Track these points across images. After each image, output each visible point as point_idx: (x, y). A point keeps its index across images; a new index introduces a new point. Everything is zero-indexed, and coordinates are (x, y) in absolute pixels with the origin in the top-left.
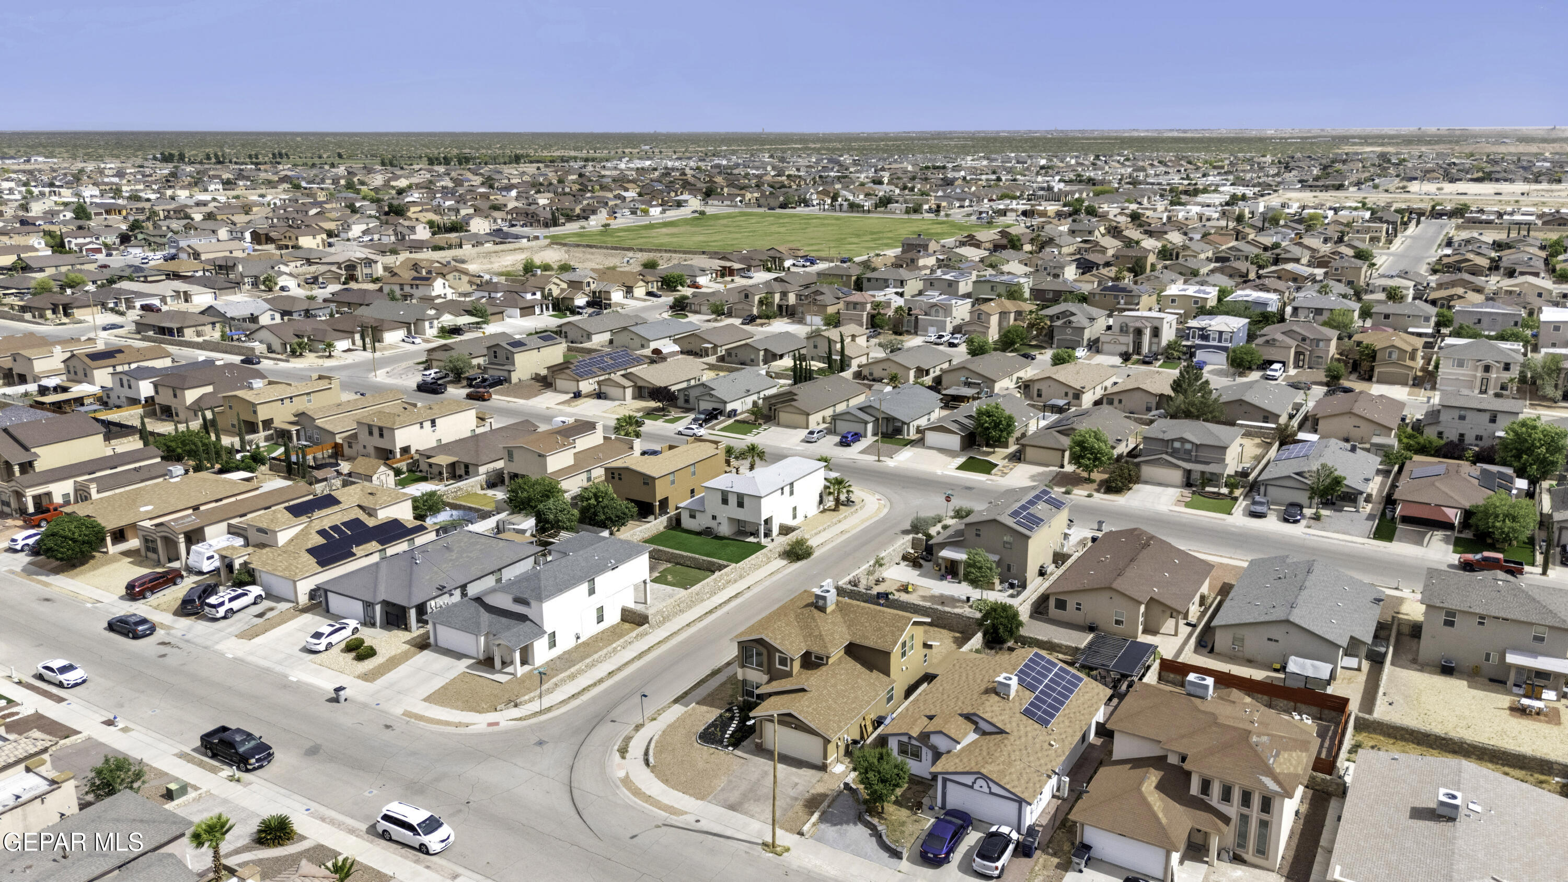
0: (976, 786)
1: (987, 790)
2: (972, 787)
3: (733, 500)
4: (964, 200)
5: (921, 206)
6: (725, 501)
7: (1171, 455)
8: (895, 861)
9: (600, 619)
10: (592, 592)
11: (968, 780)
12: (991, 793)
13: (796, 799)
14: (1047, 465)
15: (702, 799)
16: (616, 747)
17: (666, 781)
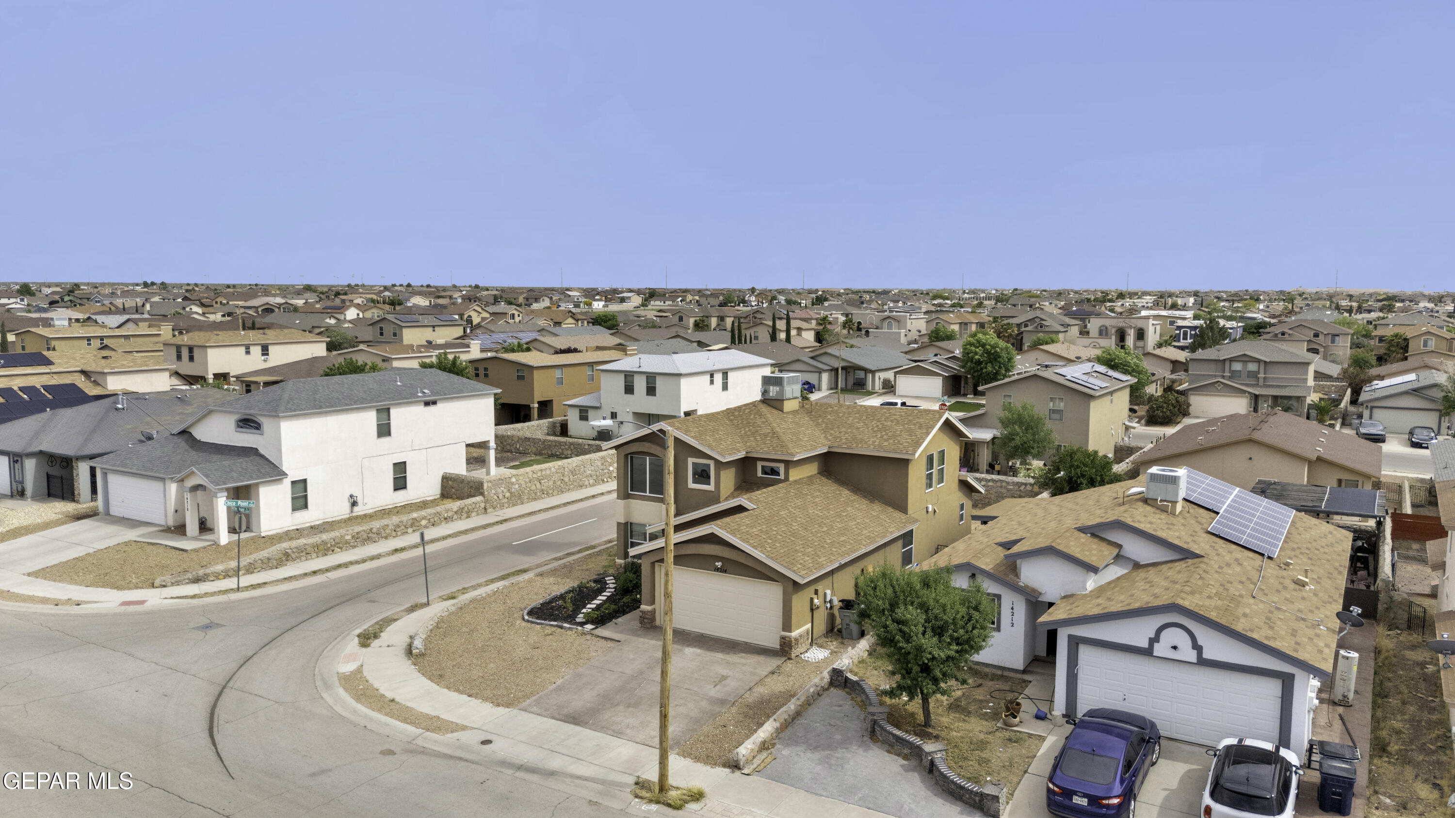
0: (1160, 649)
1: (1191, 656)
3: (640, 384)
6: (629, 389)
9: (400, 483)
10: (384, 430)
11: (1137, 635)
12: (1202, 662)
13: (722, 702)
15: (508, 705)
16: (357, 632)
17: (438, 677)
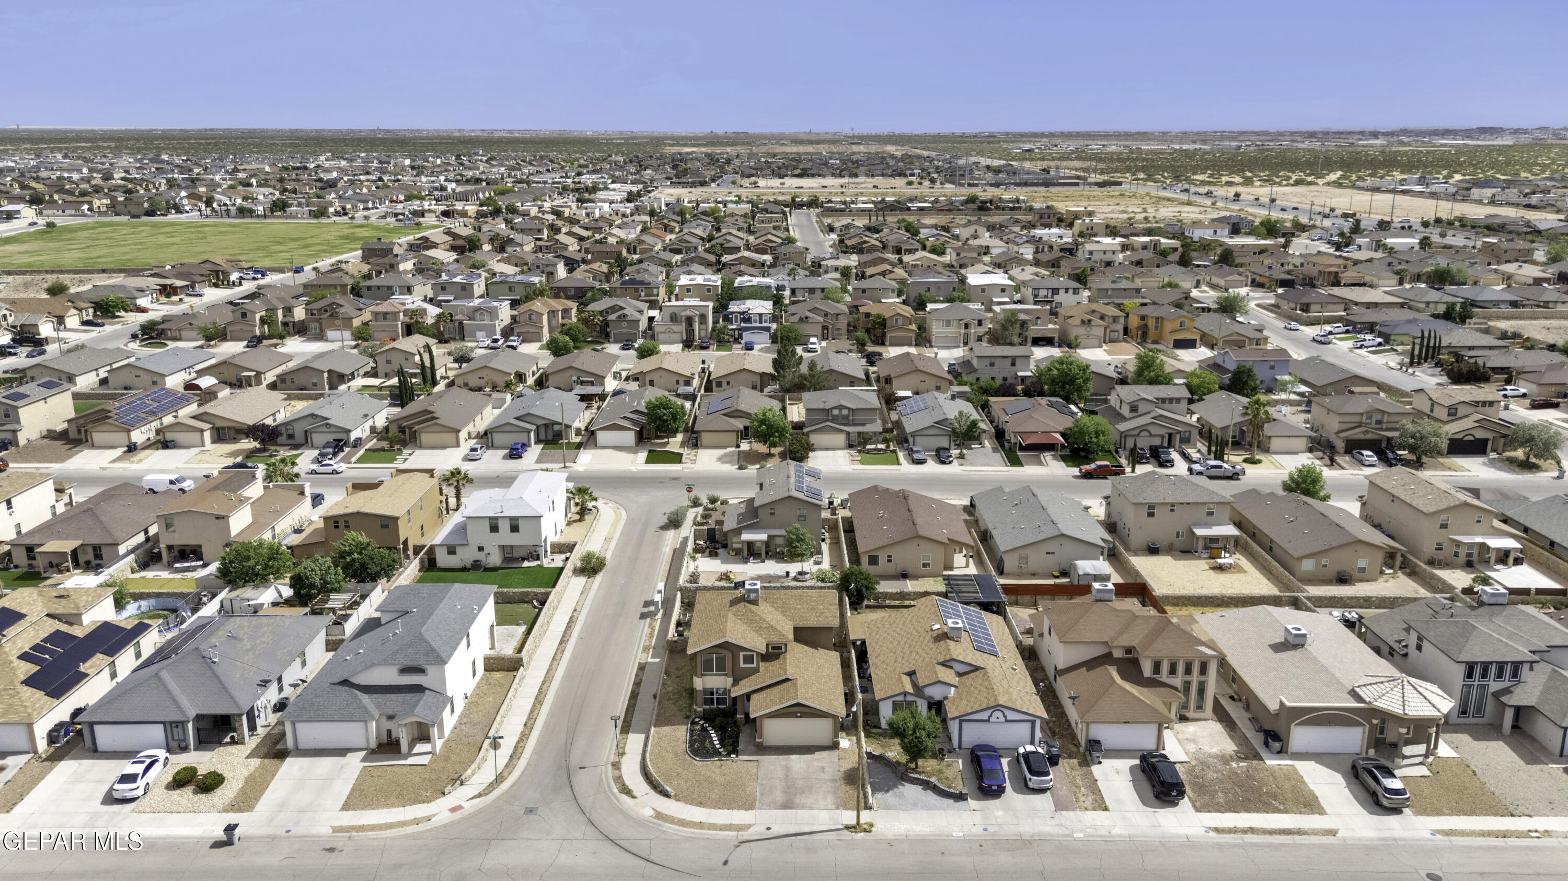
0: (992, 719)
1: (1003, 719)
2: (988, 721)
3: (504, 526)
4: (367, 202)
5: (326, 209)
6: (494, 529)
7: (832, 421)
8: (961, 804)
9: (474, 673)
10: (468, 644)
11: (984, 716)
12: (1007, 721)
13: (834, 781)
14: (725, 447)
15: (751, 809)
16: (615, 790)
17: (700, 804)
